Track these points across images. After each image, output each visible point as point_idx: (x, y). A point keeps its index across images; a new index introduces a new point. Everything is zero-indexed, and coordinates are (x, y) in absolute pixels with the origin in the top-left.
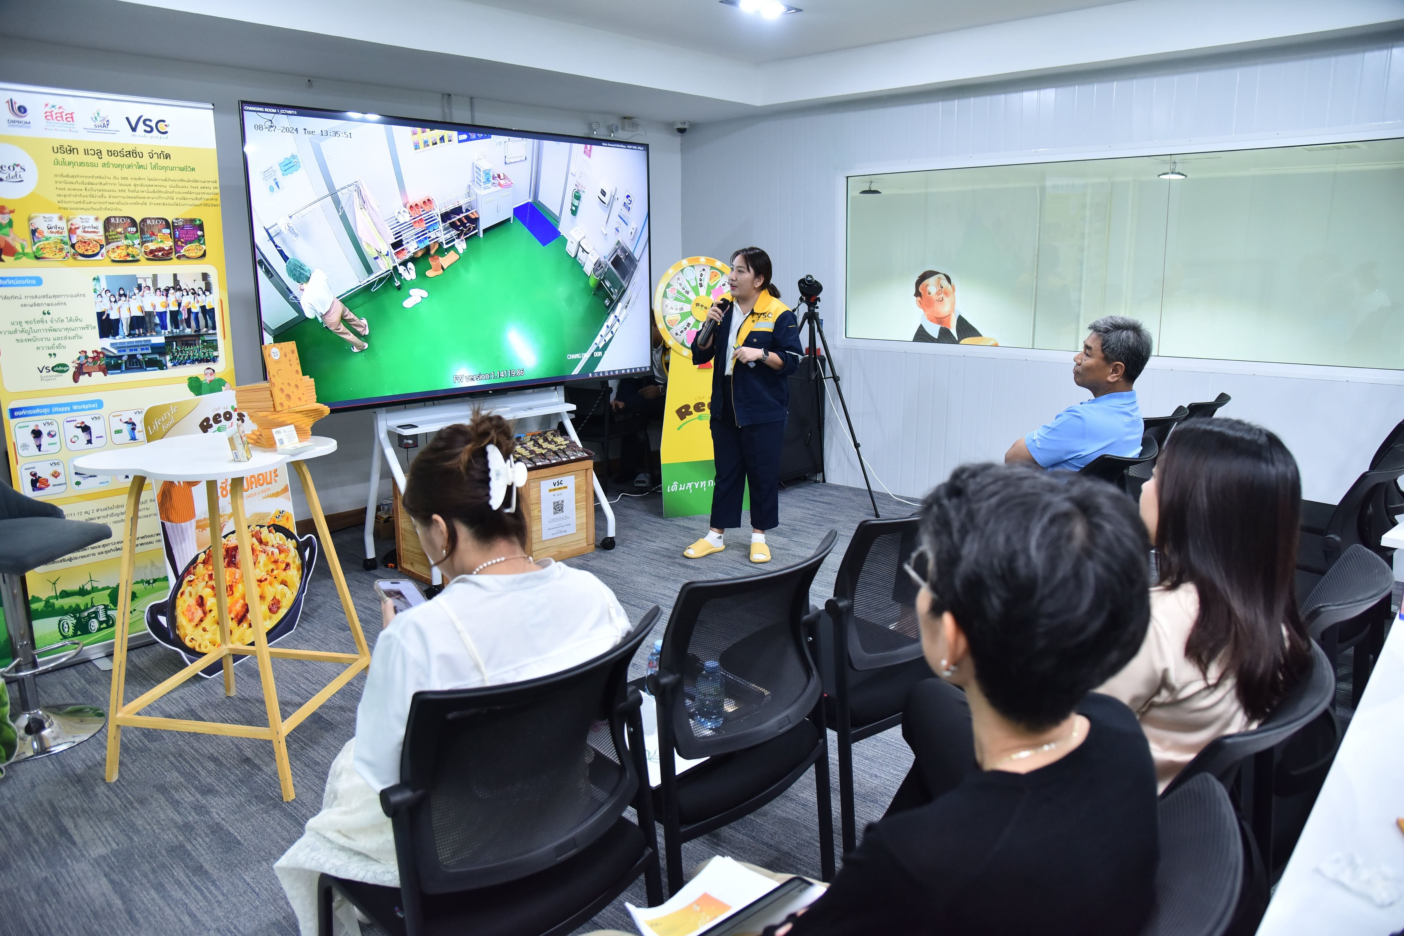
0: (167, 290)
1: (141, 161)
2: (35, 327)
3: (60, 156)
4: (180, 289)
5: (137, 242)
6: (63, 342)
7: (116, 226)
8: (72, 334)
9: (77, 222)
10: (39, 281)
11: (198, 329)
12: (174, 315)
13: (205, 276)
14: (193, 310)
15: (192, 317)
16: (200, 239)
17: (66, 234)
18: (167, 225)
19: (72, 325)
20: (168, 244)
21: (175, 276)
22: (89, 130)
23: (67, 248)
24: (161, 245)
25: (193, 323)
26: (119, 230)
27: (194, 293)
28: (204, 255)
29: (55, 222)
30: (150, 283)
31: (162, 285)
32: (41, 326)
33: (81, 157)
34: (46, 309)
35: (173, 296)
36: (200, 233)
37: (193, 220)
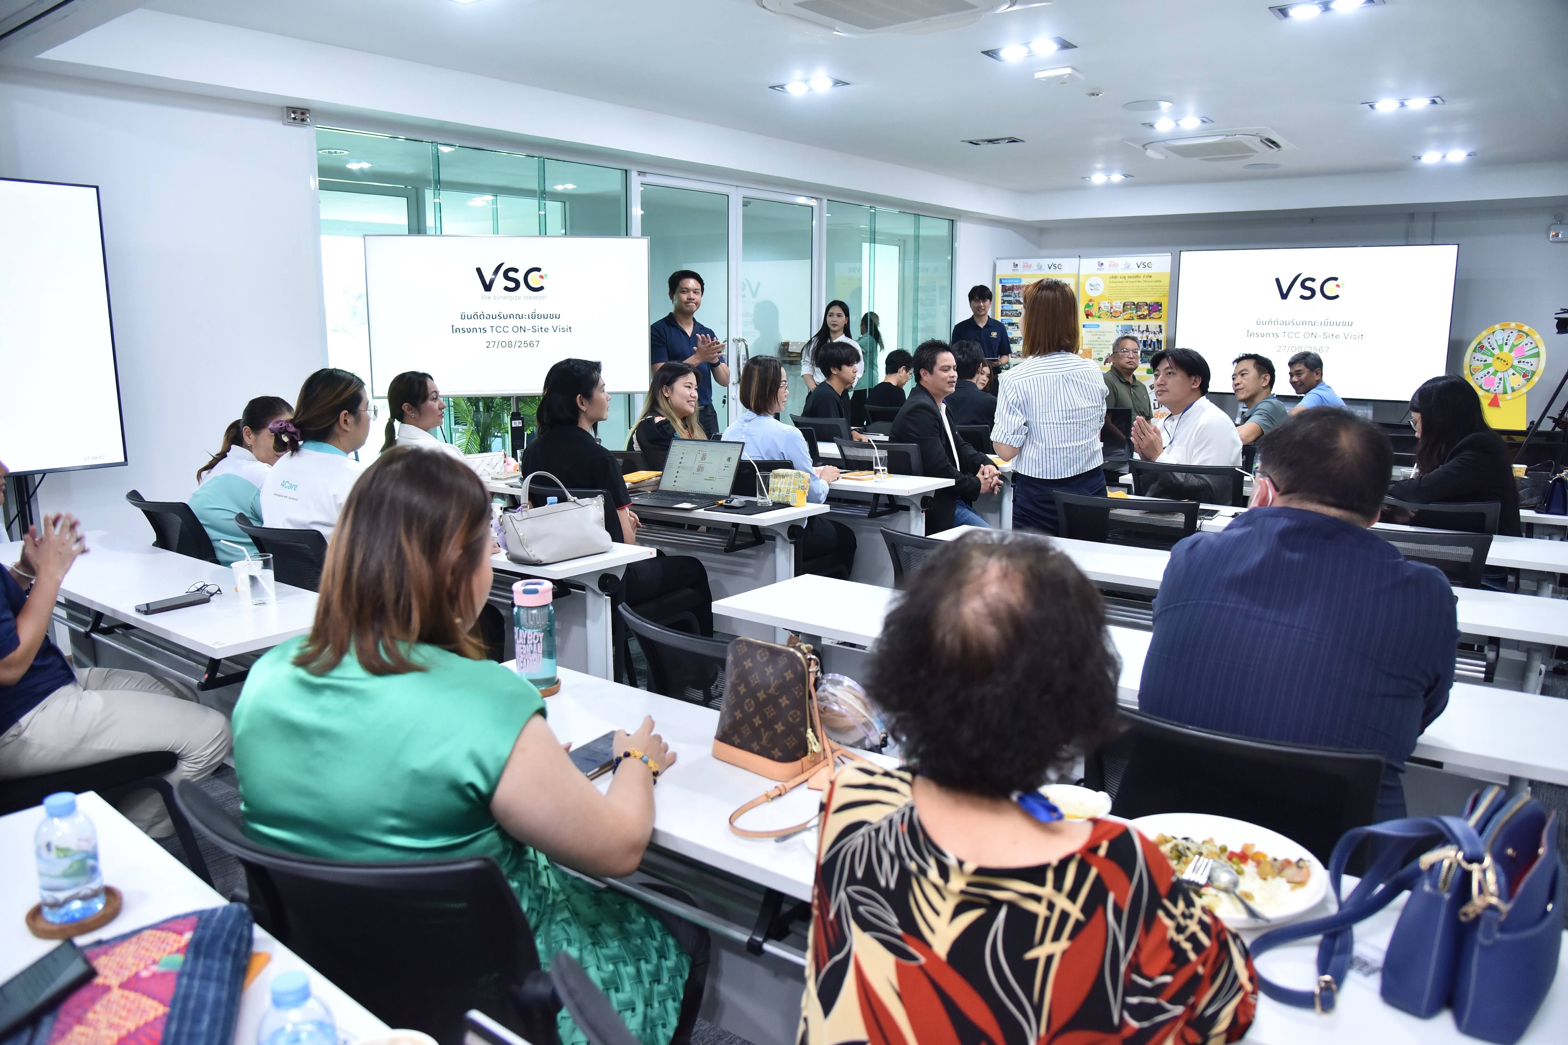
0: (1143, 331)
1: (1140, 280)
2: (1095, 343)
3: (1111, 280)
4: (1149, 331)
5: (1134, 311)
6: (1103, 349)
7: (1127, 305)
8: (1106, 346)
9: (1114, 304)
10: (1098, 326)
11: (1154, 349)
12: (1145, 342)
13: (1160, 326)
14: (1153, 340)
15: (1152, 343)
16: (1160, 311)
17: (1109, 309)
18: (1147, 305)
19: (1106, 343)
20: (1146, 312)
21: (1147, 326)
22: (1122, 269)
23: (1109, 314)
24: (1143, 313)
25: (1152, 346)
26: (1129, 307)
27: (1155, 333)
28: (1160, 317)
29: (1107, 304)
30: (1137, 328)
31: (1141, 330)
32: (1097, 343)
33: (1119, 279)
34: (1099, 336)
35: (1145, 334)
36: (1160, 308)
37: (1158, 303)
